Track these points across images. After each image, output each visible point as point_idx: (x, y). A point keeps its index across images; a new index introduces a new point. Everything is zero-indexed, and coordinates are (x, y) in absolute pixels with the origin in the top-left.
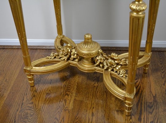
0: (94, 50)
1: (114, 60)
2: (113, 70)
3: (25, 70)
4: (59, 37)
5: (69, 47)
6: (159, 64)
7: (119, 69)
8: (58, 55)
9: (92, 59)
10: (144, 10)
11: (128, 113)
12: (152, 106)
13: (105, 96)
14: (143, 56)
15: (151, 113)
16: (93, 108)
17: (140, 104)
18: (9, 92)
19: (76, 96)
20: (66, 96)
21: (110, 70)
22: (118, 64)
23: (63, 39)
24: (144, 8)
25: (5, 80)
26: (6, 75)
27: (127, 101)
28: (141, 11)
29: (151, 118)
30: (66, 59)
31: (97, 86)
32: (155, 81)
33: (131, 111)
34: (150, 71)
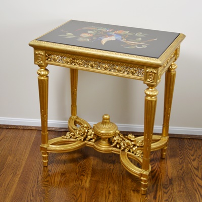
0: (111, 130)
1: (132, 141)
2: (129, 151)
3: (41, 147)
4: (72, 118)
5: (86, 127)
6: (178, 151)
7: (136, 150)
8: (74, 135)
9: (109, 139)
10: (155, 95)
11: (144, 191)
12: (167, 188)
13: (121, 177)
14: (160, 140)
15: (166, 193)
16: (110, 187)
17: (155, 185)
18: (21, 170)
19: (91, 177)
20: (82, 176)
21: (126, 150)
22: (134, 145)
23: (77, 120)
24: (155, 94)
25: (15, 159)
26: (15, 154)
27: (142, 178)
28: (153, 96)
29: (165, 197)
30: (82, 140)
31: (113, 169)
32: (172, 166)
33: (146, 189)
34: (168, 157)
